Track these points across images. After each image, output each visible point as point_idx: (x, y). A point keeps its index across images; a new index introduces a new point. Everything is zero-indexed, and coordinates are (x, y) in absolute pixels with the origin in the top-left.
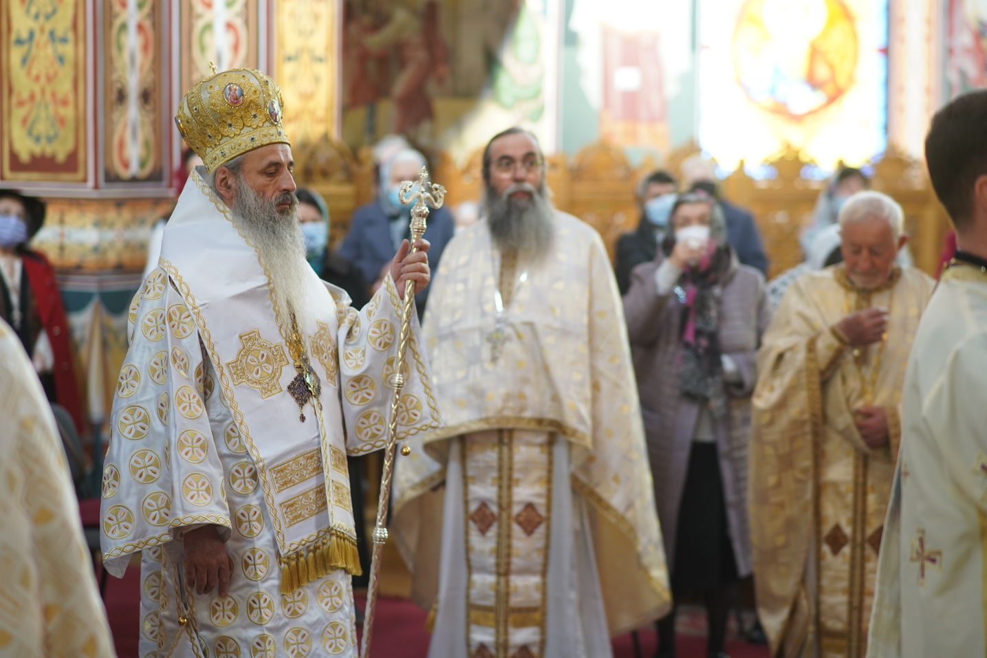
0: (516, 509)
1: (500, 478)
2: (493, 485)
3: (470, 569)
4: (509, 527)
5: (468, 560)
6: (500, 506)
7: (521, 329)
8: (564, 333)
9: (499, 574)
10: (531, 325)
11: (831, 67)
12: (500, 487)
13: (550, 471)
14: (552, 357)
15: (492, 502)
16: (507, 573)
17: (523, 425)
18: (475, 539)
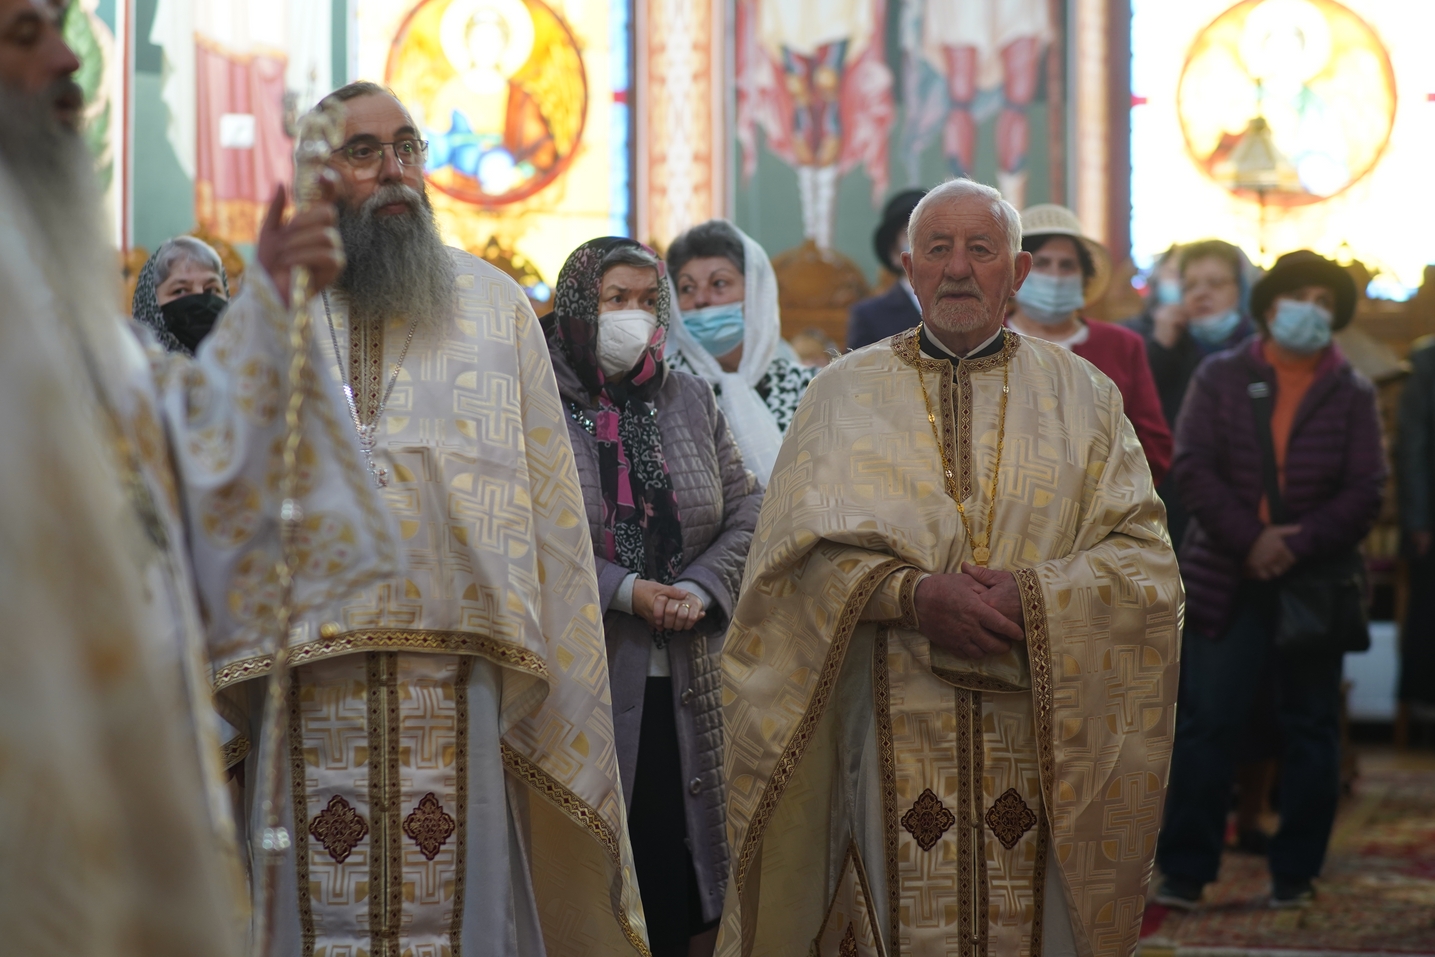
0: (407, 808)
1: (375, 748)
2: (359, 764)
3: (309, 928)
4: (395, 841)
5: (306, 912)
6: (375, 803)
7: (403, 461)
8: (487, 467)
9: (376, 935)
10: (422, 453)
11: (544, 121)
12: (375, 766)
13: (462, 733)
14: (469, 512)
15: (359, 796)
16: (393, 934)
17: (414, 645)
18: (321, 870)
